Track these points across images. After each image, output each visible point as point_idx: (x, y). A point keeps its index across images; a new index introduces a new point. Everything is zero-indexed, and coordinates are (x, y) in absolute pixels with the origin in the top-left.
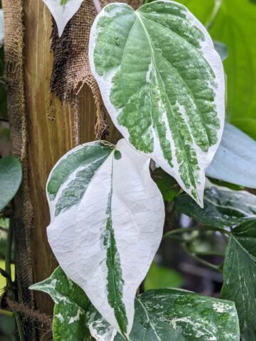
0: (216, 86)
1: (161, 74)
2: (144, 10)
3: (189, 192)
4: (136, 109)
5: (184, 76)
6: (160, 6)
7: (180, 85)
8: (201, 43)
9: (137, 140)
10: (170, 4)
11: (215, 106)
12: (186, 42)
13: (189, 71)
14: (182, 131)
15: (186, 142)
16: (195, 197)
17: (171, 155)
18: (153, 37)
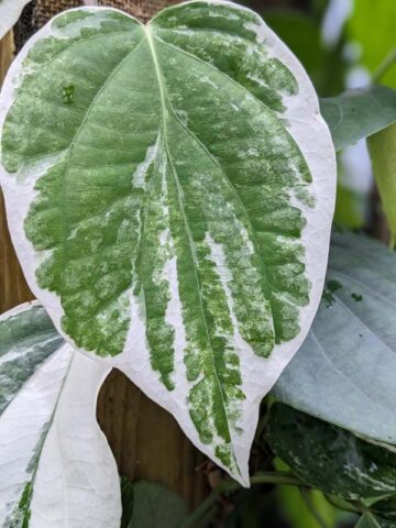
0: (310, 202)
1: (179, 168)
2: (163, 22)
3: (208, 450)
4: (89, 253)
5: (233, 176)
6: (196, 14)
7: (220, 197)
8: (287, 100)
9: (82, 325)
10: (222, 7)
11: (301, 248)
12: (249, 98)
13: (247, 165)
14: (212, 303)
15: (219, 332)
16: (226, 463)
17: (170, 361)
18: (173, 84)
